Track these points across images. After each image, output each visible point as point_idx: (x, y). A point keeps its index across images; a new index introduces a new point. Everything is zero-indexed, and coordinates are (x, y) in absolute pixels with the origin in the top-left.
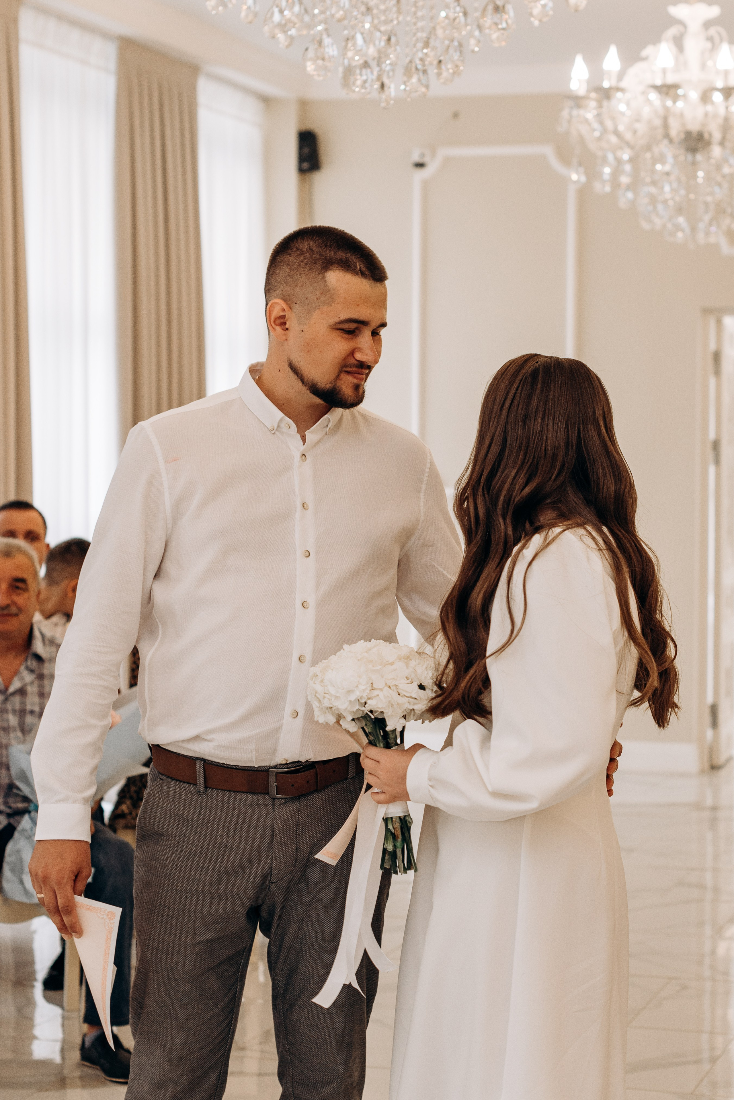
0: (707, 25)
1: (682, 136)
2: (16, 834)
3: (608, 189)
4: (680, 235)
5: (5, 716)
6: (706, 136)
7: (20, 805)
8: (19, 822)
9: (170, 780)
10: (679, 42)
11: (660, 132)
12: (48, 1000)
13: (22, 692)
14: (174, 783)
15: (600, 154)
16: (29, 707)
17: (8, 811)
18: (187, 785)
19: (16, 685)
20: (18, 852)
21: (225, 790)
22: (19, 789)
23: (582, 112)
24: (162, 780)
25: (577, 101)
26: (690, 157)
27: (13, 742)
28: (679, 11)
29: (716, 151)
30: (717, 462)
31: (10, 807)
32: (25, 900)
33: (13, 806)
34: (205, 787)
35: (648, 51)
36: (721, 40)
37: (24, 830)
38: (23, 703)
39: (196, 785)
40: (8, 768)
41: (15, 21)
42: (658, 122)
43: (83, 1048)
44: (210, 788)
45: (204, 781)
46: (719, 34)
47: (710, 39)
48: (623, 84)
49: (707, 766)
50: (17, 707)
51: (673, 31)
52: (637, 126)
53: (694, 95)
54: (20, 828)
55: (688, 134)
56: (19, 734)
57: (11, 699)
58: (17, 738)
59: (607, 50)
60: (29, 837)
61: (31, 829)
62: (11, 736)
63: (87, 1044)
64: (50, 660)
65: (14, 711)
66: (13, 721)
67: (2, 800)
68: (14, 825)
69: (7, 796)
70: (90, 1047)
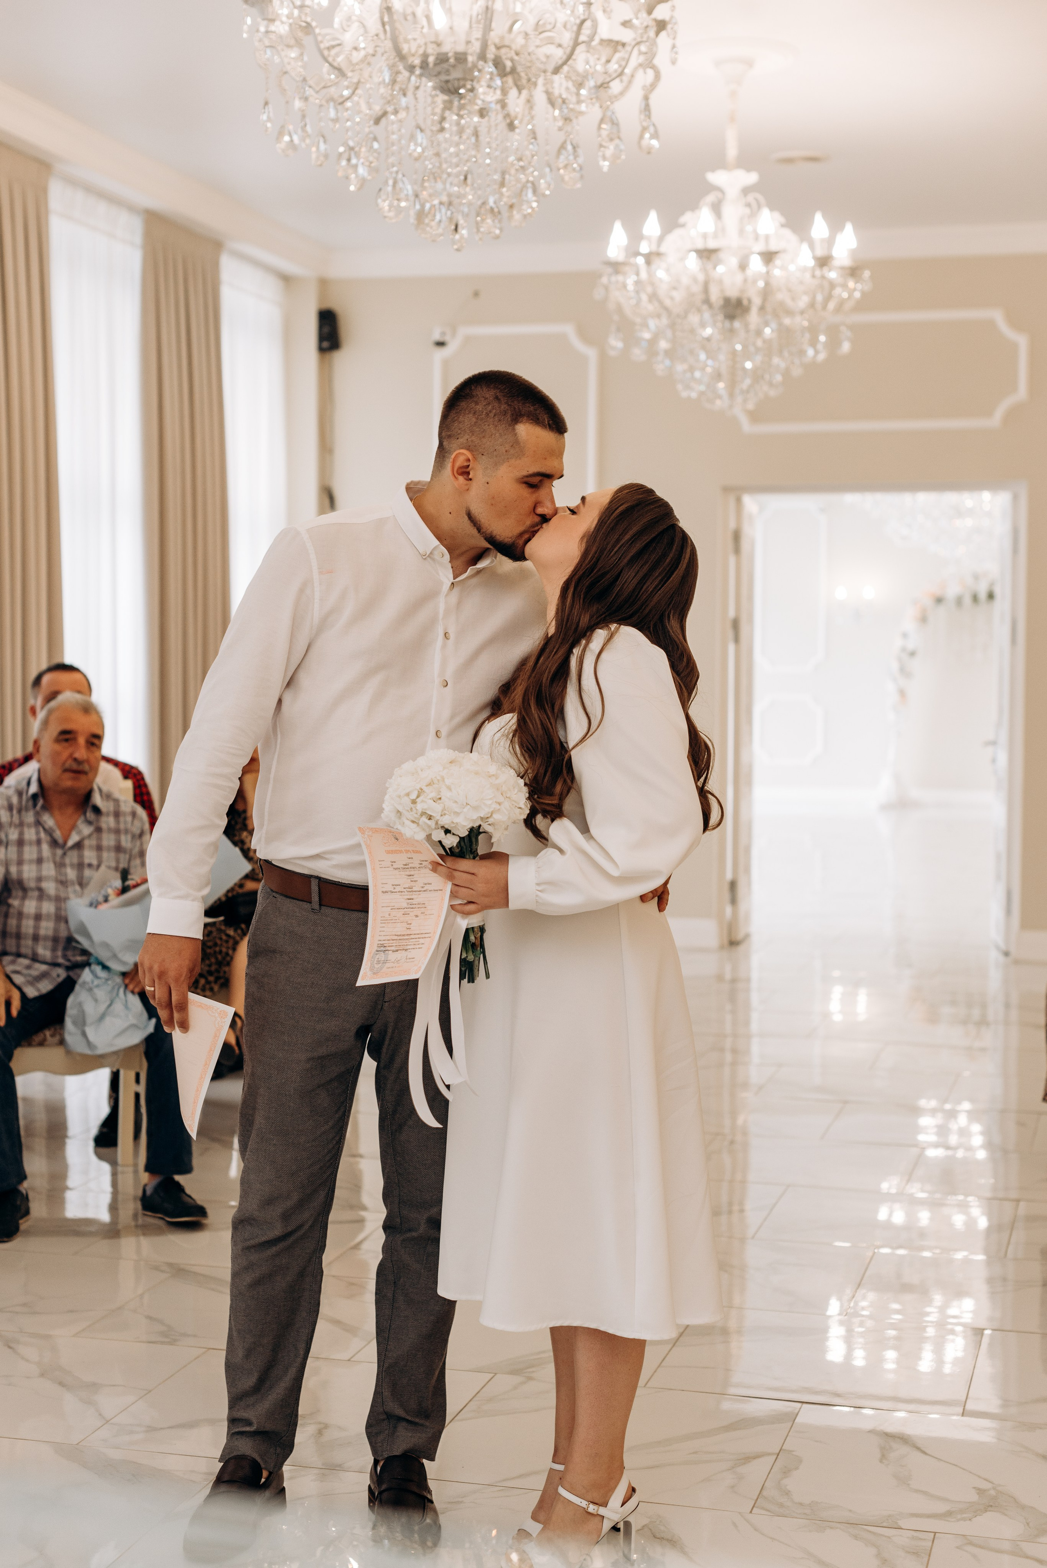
0: (746, 191)
1: (721, 302)
2: (77, 987)
3: (643, 358)
4: (718, 402)
5: (63, 870)
6: (745, 302)
7: (79, 959)
8: (79, 976)
9: (284, 898)
10: (717, 209)
11: (700, 297)
12: (100, 1157)
13: (79, 845)
14: (289, 900)
15: (638, 320)
16: (87, 861)
17: (67, 964)
18: (301, 903)
19: (74, 839)
20: (80, 1004)
21: (339, 908)
22: (77, 942)
23: (620, 278)
24: (276, 897)
25: (616, 267)
26: (727, 324)
27: (71, 896)
28: (717, 178)
29: (753, 317)
30: (737, 640)
31: (69, 960)
32: (88, 1052)
33: (72, 959)
34: (319, 905)
35: (687, 217)
36: (759, 207)
37: (84, 983)
38: (81, 857)
39: (311, 903)
40: (67, 922)
41: (45, 190)
42: (697, 289)
43: (144, 1198)
44: (324, 906)
45: (319, 899)
46: (758, 200)
47: (748, 205)
48: (663, 249)
49: (726, 942)
50: (75, 860)
51: (711, 198)
52: (675, 294)
53: (734, 262)
54: (80, 981)
55: (727, 301)
56: (77, 888)
57: (69, 853)
58: (75, 891)
59: (648, 214)
60: (90, 990)
61: (93, 982)
62: (70, 889)
63: (148, 1192)
64: (108, 814)
65: (72, 865)
66: (71, 874)
67: (59, 953)
68: (75, 977)
69: (65, 949)
70: (152, 1195)
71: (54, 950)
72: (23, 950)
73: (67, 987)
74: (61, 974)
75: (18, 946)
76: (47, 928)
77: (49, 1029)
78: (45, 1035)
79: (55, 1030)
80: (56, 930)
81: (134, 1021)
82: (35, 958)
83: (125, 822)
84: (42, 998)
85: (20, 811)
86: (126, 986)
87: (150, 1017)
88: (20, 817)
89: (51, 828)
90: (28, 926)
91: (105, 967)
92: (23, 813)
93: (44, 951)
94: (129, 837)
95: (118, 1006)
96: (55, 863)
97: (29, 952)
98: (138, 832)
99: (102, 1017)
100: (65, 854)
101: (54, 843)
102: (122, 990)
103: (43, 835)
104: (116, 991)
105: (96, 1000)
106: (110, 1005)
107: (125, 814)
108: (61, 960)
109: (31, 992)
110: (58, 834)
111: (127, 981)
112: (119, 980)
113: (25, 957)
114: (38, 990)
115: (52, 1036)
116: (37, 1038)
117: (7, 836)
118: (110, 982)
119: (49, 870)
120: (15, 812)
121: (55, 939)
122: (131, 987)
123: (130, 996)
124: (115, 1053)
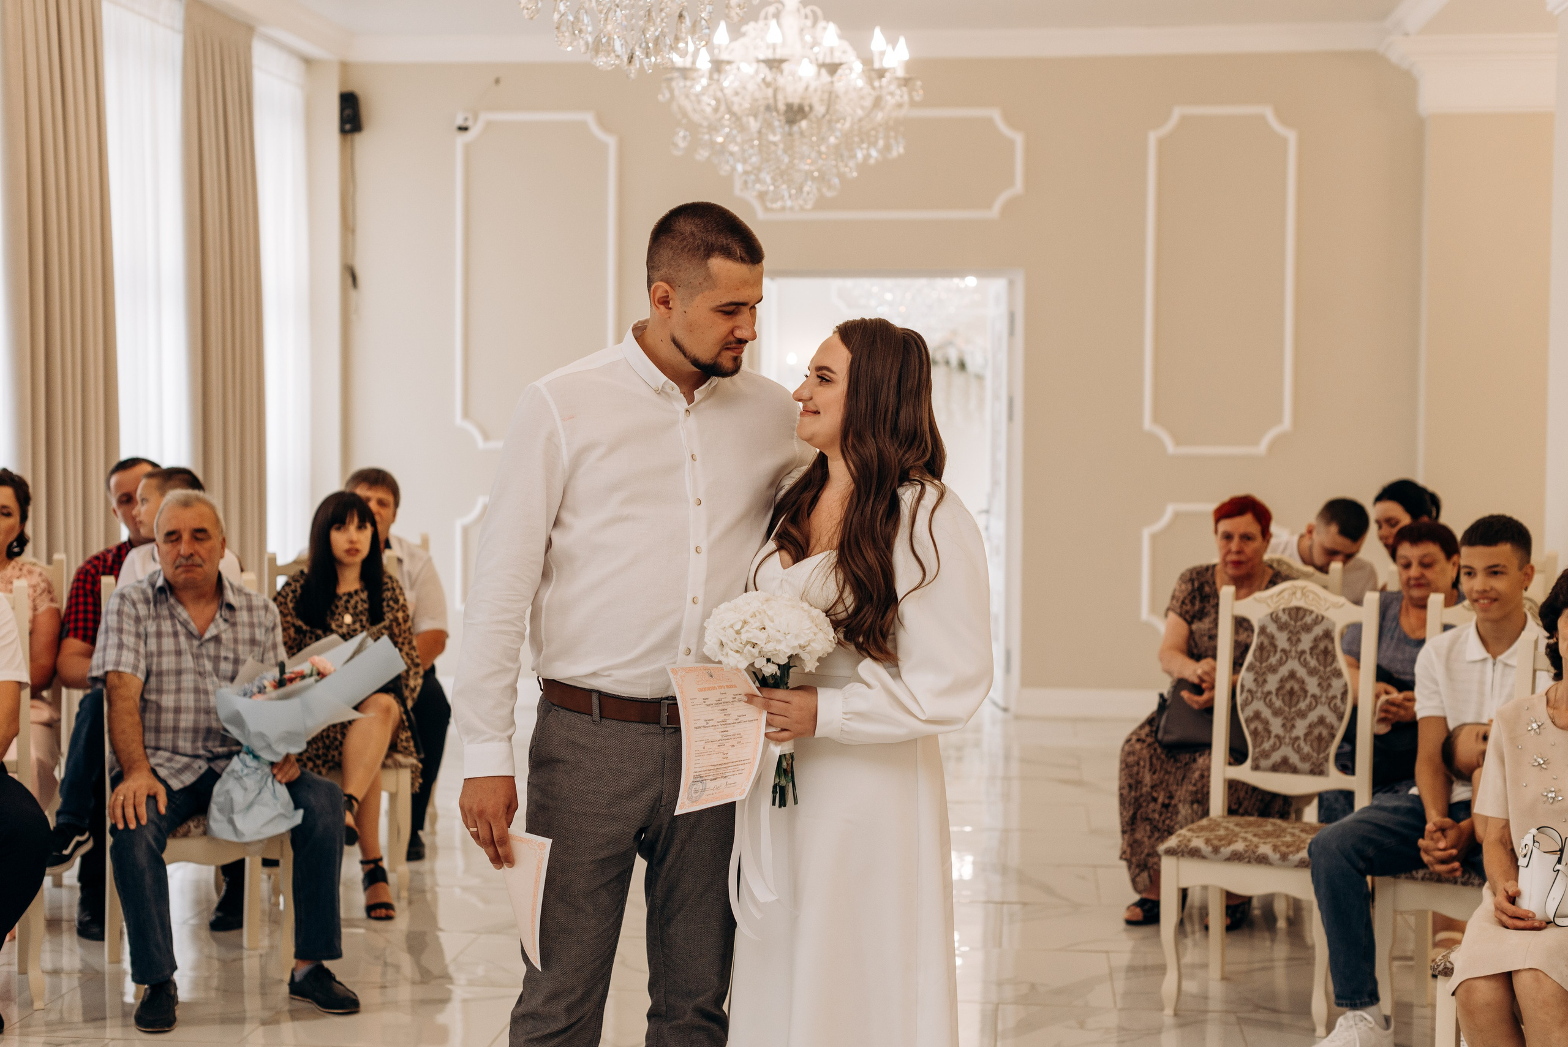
1: (785, 108)
5: (200, 662)
6: (807, 109)
8: (225, 767)
9: (565, 711)
11: (768, 103)
13: (217, 639)
14: (569, 713)
16: (223, 654)
17: (209, 755)
18: (582, 715)
19: (211, 632)
20: (228, 792)
21: (619, 720)
23: (687, 83)
24: (557, 711)
29: (809, 123)
31: (210, 751)
32: (234, 839)
33: (214, 750)
34: (600, 717)
36: (818, 19)
38: (218, 650)
39: (591, 715)
42: (762, 97)
43: (292, 983)
44: (604, 718)
45: (599, 711)
46: (813, 12)
47: (806, 17)
48: (730, 57)
50: (212, 654)
51: (772, 9)
55: (789, 107)
56: (216, 680)
57: (206, 646)
58: (216, 684)
60: (239, 779)
61: (242, 771)
62: (208, 680)
63: (297, 978)
64: (241, 608)
65: (209, 657)
66: (208, 666)
67: (200, 744)
68: (218, 770)
69: (206, 739)
70: (301, 982)
71: (194, 741)
72: (162, 744)
73: (210, 778)
74: (202, 766)
75: (158, 739)
76: (187, 720)
77: (193, 821)
78: (189, 827)
79: (199, 820)
80: (196, 721)
81: (282, 811)
82: (175, 751)
83: (259, 616)
84: (185, 790)
85: (155, 605)
86: (274, 776)
87: (296, 807)
88: (156, 610)
89: (185, 620)
90: (168, 719)
91: (256, 757)
92: (158, 605)
93: (184, 744)
94: (263, 630)
95: (267, 795)
96: (192, 655)
97: (170, 744)
98: (271, 625)
99: (250, 806)
100: (201, 645)
101: (190, 635)
102: (270, 780)
103: (179, 627)
104: (264, 780)
105: (245, 789)
106: (259, 793)
107: (258, 608)
108: (201, 752)
109: (176, 785)
110: (193, 627)
111: (275, 771)
112: (267, 770)
113: (165, 749)
114: (182, 782)
115: (196, 827)
116: (182, 830)
117: (145, 629)
118: (259, 771)
119: (188, 662)
120: (152, 605)
121: (196, 730)
122: (279, 777)
123: (277, 785)
124: (260, 841)
